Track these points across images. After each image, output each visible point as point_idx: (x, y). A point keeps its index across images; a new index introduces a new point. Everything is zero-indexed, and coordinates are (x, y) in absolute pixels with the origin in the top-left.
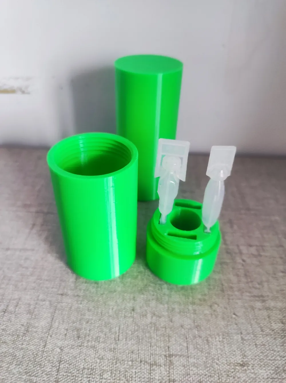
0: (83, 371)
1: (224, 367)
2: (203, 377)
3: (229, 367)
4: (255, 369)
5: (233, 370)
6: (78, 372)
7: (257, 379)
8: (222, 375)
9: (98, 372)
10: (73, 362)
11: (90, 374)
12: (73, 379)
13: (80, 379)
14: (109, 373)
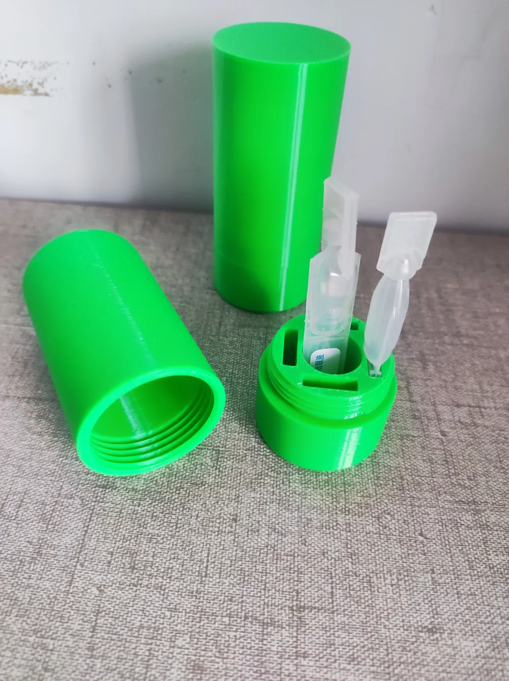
0: (138, 631)
1: (399, 632)
2: (358, 650)
3: (406, 633)
4: (454, 640)
5: (414, 639)
6: (129, 633)
7: (457, 657)
8: (393, 648)
9: (167, 634)
10: (122, 614)
11: (152, 638)
12: (120, 647)
13: (134, 646)
14: (187, 637)
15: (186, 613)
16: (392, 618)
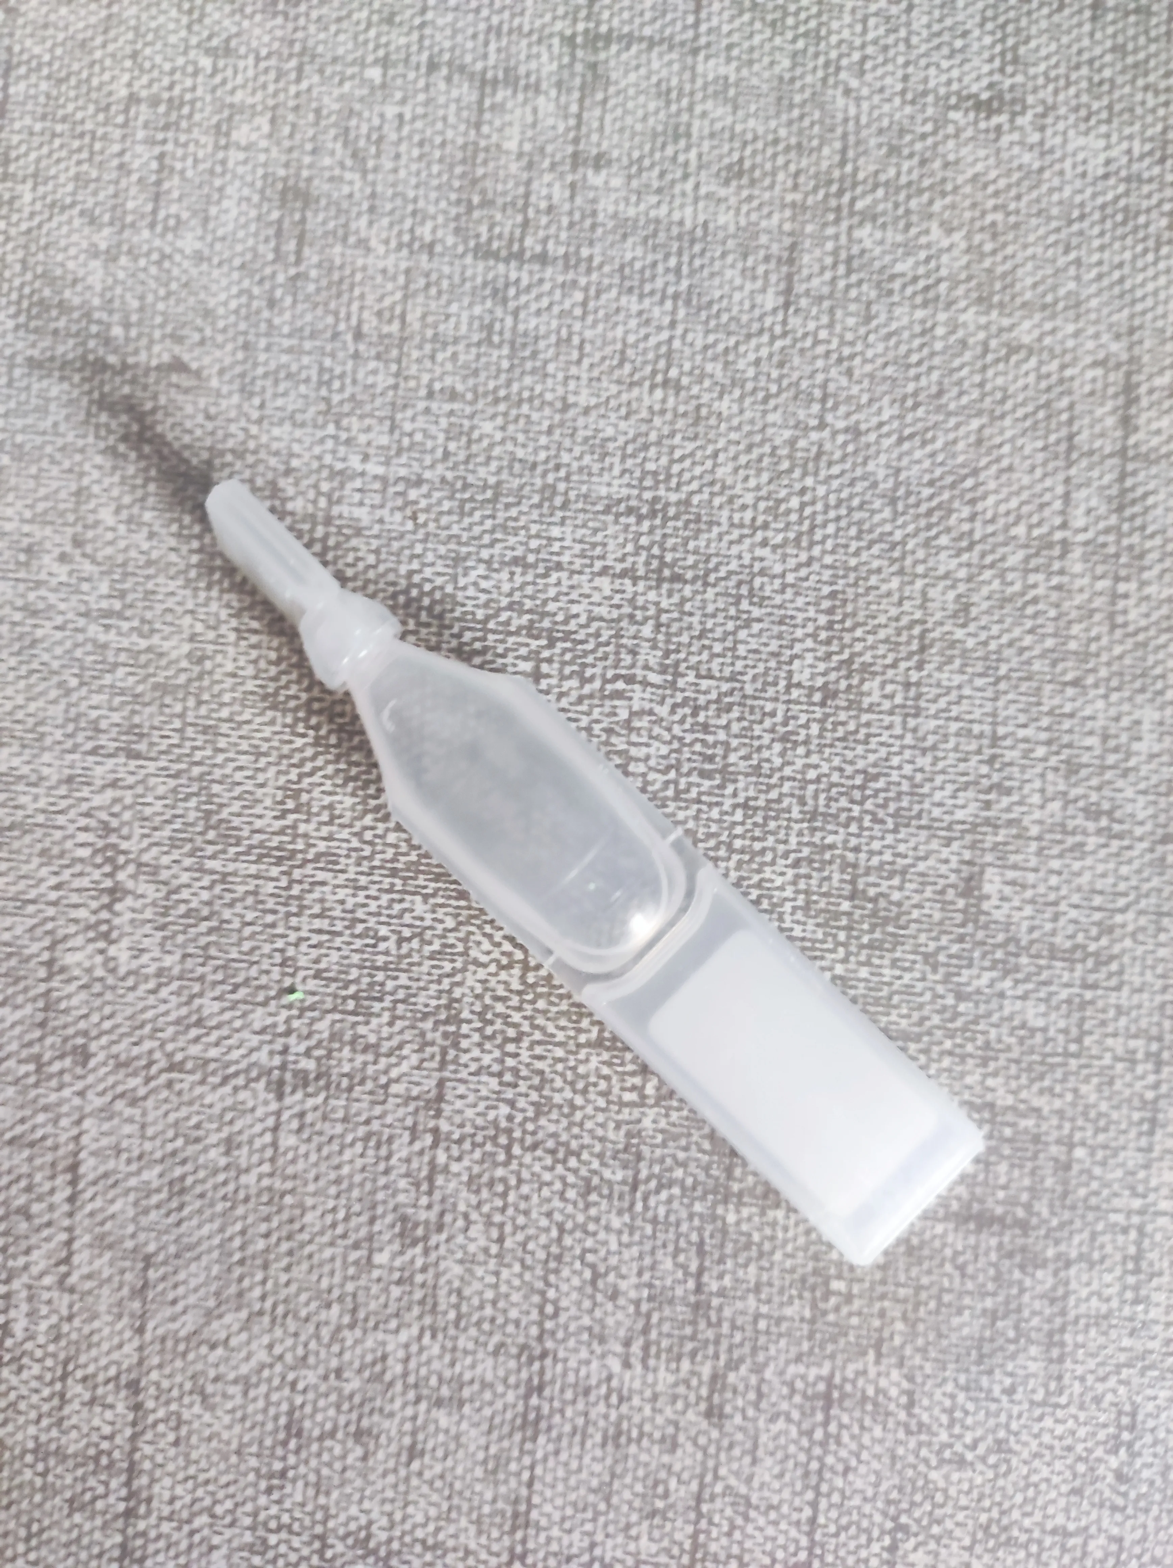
15: (258, 59)
16: (874, 68)
